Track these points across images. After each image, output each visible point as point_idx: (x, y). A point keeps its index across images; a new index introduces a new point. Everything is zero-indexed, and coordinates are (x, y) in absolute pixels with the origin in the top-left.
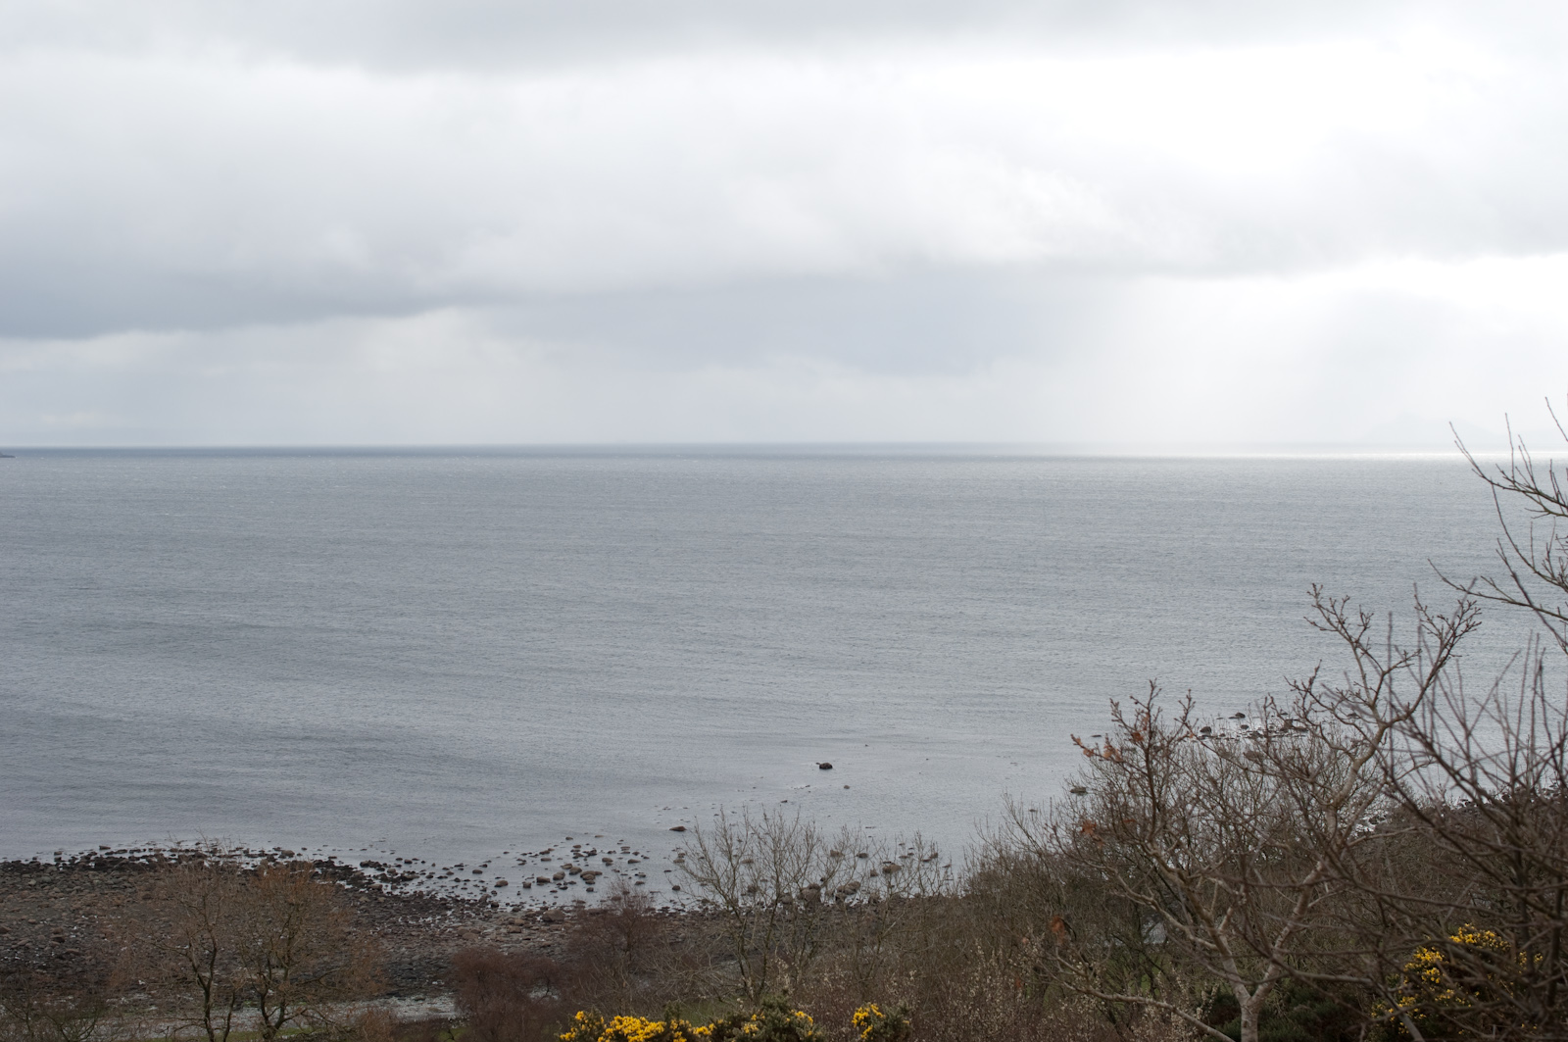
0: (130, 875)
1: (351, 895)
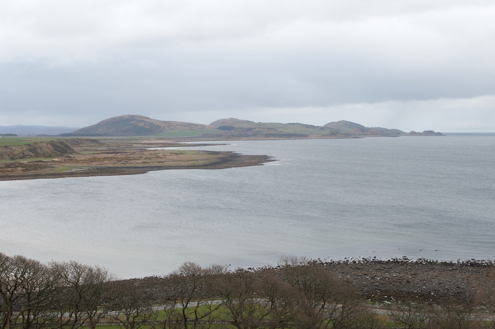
0: (481, 269)
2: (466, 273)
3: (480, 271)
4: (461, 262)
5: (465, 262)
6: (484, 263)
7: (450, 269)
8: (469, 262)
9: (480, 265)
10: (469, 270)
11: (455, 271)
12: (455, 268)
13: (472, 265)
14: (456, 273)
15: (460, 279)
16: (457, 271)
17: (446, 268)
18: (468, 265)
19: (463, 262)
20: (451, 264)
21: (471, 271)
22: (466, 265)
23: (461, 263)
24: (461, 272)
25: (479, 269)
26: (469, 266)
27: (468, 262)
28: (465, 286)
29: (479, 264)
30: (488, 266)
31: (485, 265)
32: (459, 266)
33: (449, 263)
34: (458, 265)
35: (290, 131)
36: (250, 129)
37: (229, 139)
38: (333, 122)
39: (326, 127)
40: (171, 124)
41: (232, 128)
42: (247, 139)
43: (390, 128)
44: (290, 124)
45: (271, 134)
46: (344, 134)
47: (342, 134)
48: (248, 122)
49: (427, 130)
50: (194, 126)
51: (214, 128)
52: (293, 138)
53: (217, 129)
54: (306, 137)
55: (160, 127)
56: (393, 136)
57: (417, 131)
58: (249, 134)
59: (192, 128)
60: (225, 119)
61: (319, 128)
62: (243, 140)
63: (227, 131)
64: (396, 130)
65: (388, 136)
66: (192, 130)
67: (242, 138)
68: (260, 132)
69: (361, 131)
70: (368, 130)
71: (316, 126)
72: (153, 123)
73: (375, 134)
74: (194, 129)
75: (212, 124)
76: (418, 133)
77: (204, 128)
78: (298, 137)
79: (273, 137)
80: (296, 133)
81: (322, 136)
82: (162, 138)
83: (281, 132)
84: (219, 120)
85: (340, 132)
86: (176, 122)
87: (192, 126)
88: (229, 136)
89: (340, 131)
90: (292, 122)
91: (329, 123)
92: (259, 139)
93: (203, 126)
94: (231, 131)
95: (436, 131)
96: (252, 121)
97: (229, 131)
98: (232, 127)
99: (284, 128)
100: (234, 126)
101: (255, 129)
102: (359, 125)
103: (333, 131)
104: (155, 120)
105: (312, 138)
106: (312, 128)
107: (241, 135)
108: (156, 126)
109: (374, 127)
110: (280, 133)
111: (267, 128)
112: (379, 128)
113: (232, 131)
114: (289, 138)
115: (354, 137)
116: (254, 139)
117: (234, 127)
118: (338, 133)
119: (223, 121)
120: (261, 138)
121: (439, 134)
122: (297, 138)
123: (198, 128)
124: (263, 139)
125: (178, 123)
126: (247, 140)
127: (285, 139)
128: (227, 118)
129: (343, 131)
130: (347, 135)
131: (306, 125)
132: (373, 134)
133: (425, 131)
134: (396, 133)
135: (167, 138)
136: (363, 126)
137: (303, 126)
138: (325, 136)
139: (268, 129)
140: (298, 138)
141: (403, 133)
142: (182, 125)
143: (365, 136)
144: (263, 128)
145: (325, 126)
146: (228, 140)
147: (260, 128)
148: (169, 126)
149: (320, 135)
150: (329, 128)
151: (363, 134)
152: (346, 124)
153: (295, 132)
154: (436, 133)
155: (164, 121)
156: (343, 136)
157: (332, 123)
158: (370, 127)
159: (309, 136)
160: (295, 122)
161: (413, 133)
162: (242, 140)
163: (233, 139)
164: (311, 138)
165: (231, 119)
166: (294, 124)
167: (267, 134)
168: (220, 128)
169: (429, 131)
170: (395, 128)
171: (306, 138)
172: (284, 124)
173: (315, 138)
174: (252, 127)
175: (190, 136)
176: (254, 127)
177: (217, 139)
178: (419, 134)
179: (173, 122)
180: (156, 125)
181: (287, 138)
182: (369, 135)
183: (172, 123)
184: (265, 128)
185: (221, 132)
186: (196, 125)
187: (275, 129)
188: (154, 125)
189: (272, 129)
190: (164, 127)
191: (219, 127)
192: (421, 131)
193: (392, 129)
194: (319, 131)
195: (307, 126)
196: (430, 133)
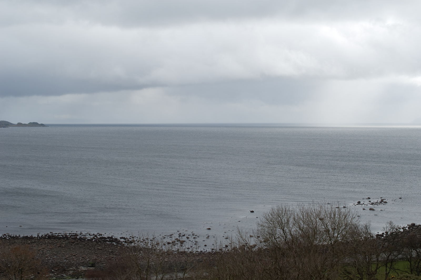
4: (40, 235)
5: (44, 235)
6: (60, 236)
7: (29, 242)
9: (56, 237)
10: (45, 242)
11: (33, 243)
12: (33, 241)
13: (50, 237)
14: (33, 245)
15: (36, 251)
16: (35, 244)
17: (26, 241)
18: (46, 238)
19: (42, 235)
20: (32, 238)
21: (47, 243)
23: (40, 237)
24: (38, 244)
25: (55, 241)
27: (46, 236)
32: (38, 239)
33: (29, 237)
49: (32, 122)
56: (2, 126)
57: (23, 123)
64: (5, 121)
76: (24, 124)
95: (40, 123)
121: (42, 125)
133: (30, 123)
134: (5, 124)
141: (11, 124)
154: (39, 125)
161: (20, 125)
169: (34, 123)
192: (27, 123)
196: (34, 124)
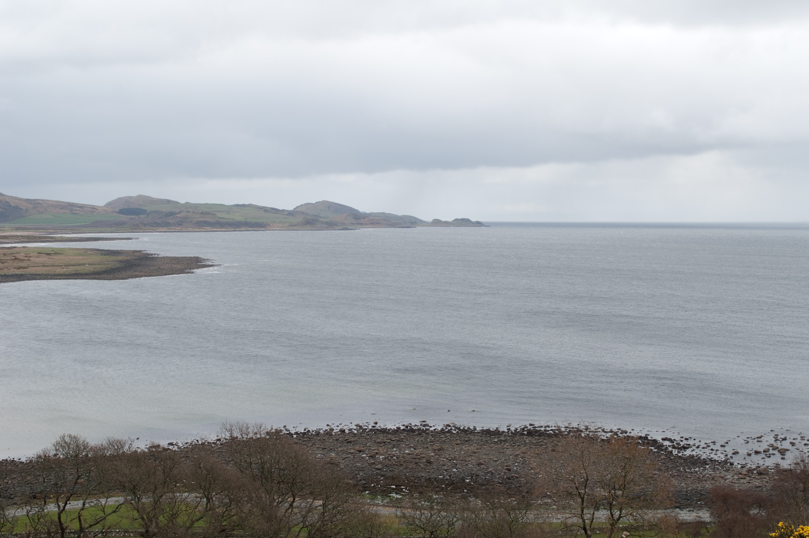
0: (545, 439)
1: (656, 454)
2: (520, 446)
3: (542, 443)
4: (513, 429)
5: (519, 429)
6: (549, 431)
7: (496, 440)
8: (526, 429)
9: (543, 433)
10: (525, 441)
11: (503, 443)
12: (503, 439)
13: (530, 433)
14: (505, 446)
15: (511, 457)
16: (507, 444)
17: (489, 438)
18: (524, 434)
19: (516, 429)
20: (497, 433)
21: (528, 443)
22: (521, 433)
23: (513, 431)
24: (513, 445)
25: (542, 440)
26: (526, 435)
27: (523, 429)
28: (520, 467)
29: (541, 432)
30: (556, 435)
31: (550, 433)
32: (510, 436)
33: (493, 431)
34: (509, 434)
35: (237, 217)
36: (171, 214)
37: (136, 229)
38: (309, 203)
39: (297, 211)
40: (40, 204)
41: (143, 212)
42: (167, 230)
43: (400, 214)
44: (238, 206)
45: (205, 222)
46: (327, 223)
47: (323, 223)
48: (169, 201)
49: (460, 218)
50: (78, 208)
51: (112, 212)
52: (243, 229)
53: (117, 212)
54: (264, 227)
55: (21, 209)
56: (404, 226)
57: (443, 219)
58: (171, 221)
59: (75, 211)
60: (131, 197)
61: (286, 213)
62: (161, 232)
63: (133, 217)
64: (410, 216)
65: (398, 228)
66: (74, 214)
67: (159, 228)
68: (188, 218)
69: (354, 218)
70: (365, 216)
71: (281, 209)
72: (8, 203)
73: (377, 223)
74: (78, 212)
75: (109, 204)
76: (445, 221)
77: (94, 212)
78: (251, 227)
79: (209, 227)
80: (248, 220)
81: (290, 226)
82: (24, 228)
83: (223, 218)
84: (120, 198)
85: (320, 219)
86: (47, 200)
87: (75, 208)
88: (137, 224)
89: (320, 217)
90: (241, 203)
91: (301, 205)
92: (187, 230)
93: (92, 208)
94: (140, 216)
95: (473, 219)
96: (175, 200)
97: (137, 217)
98: (143, 210)
99: (228, 212)
100: (144, 208)
101: (179, 213)
102: (351, 209)
103: (309, 217)
104: (12, 198)
105: (274, 229)
106: (274, 213)
107: (156, 223)
108: (14, 207)
109: (375, 211)
110: (220, 220)
111: (200, 212)
112: (383, 213)
113: (142, 216)
114: (236, 228)
115: (342, 228)
116: (178, 230)
117: (146, 210)
118: (317, 220)
119: (127, 200)
120: (190, 229)
121: (479, 224)
122: (250, 229)
123: (85, 212)
124: (194, 230)
125: (50, 203)
126: (166, 232)
127: (229, 230)
128: (134, 194)
129: (325, 218)
130: (331, 225)
131: (264, 207)
132: (373, 224)
133: (456, 220)
134: (410, 222)
135: (32, 227)
136: (357, 211)
137: (259, 209)
138: (295, 225)
139: (202, 213)
140: (252, 229)
141: (422, 221)
142: (58, 205)
143: (359, 226)
144: (194, 212)
145: (294, 209)
146: (134, 231)
147: (189, 212)
148: (35, 208)
149: (286, 225)
150: (302, 213)
151: (357, 224)
152: (329, 207)
153: (246, 219)
154: (473, 223)
155: (27, 200)
156: (325, 226)
157: (306, 204)
158: (368, 211)
159: (269, 225)
160: (247, 203)
161: (437, 223)
162: (158, 232)
163: (142, 231)
164: (271, 229)
165: (140, 197)
166: (244, 206)
167: (200, 221)
168: (122, 212)
169: (462, 219)
170: (408, 215)
171: (264, 229)
172: (228, 206)
173: (278, 229)
174: (174, 210)
175: (70, 225)
176: (178, 211)
177: (117, 230)
178: (447, 224)
179: (43, 200)
180: (13, 205)
181: (232, 229)
182: (366, 224)
183: (41, 202)
184: (196, 211)
185: (124, 218)
186: (82, 207)
187: (214, 214)
188: (10, 206)
189: (208, 213)
190: (27, 210)
191: (120, 210)
192: (450, 219)
193: (404, 216)
194: (285, 218)
195: (266, 210)
196: (464, 222)
